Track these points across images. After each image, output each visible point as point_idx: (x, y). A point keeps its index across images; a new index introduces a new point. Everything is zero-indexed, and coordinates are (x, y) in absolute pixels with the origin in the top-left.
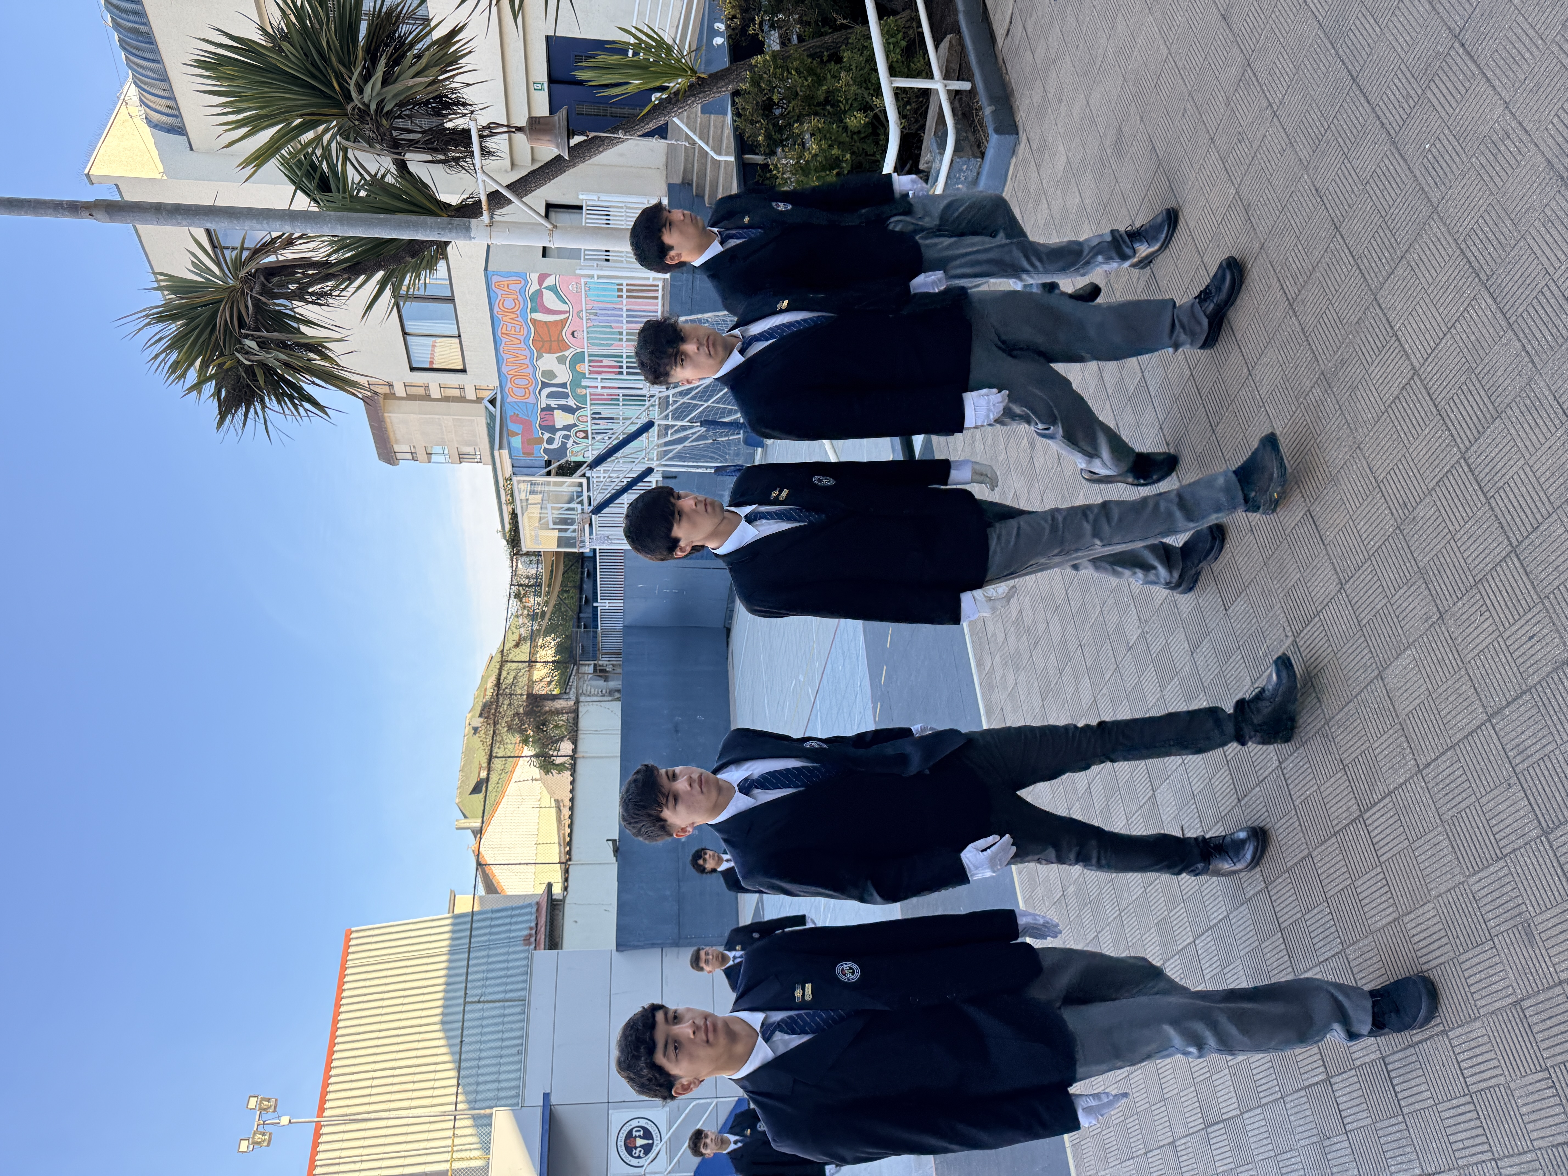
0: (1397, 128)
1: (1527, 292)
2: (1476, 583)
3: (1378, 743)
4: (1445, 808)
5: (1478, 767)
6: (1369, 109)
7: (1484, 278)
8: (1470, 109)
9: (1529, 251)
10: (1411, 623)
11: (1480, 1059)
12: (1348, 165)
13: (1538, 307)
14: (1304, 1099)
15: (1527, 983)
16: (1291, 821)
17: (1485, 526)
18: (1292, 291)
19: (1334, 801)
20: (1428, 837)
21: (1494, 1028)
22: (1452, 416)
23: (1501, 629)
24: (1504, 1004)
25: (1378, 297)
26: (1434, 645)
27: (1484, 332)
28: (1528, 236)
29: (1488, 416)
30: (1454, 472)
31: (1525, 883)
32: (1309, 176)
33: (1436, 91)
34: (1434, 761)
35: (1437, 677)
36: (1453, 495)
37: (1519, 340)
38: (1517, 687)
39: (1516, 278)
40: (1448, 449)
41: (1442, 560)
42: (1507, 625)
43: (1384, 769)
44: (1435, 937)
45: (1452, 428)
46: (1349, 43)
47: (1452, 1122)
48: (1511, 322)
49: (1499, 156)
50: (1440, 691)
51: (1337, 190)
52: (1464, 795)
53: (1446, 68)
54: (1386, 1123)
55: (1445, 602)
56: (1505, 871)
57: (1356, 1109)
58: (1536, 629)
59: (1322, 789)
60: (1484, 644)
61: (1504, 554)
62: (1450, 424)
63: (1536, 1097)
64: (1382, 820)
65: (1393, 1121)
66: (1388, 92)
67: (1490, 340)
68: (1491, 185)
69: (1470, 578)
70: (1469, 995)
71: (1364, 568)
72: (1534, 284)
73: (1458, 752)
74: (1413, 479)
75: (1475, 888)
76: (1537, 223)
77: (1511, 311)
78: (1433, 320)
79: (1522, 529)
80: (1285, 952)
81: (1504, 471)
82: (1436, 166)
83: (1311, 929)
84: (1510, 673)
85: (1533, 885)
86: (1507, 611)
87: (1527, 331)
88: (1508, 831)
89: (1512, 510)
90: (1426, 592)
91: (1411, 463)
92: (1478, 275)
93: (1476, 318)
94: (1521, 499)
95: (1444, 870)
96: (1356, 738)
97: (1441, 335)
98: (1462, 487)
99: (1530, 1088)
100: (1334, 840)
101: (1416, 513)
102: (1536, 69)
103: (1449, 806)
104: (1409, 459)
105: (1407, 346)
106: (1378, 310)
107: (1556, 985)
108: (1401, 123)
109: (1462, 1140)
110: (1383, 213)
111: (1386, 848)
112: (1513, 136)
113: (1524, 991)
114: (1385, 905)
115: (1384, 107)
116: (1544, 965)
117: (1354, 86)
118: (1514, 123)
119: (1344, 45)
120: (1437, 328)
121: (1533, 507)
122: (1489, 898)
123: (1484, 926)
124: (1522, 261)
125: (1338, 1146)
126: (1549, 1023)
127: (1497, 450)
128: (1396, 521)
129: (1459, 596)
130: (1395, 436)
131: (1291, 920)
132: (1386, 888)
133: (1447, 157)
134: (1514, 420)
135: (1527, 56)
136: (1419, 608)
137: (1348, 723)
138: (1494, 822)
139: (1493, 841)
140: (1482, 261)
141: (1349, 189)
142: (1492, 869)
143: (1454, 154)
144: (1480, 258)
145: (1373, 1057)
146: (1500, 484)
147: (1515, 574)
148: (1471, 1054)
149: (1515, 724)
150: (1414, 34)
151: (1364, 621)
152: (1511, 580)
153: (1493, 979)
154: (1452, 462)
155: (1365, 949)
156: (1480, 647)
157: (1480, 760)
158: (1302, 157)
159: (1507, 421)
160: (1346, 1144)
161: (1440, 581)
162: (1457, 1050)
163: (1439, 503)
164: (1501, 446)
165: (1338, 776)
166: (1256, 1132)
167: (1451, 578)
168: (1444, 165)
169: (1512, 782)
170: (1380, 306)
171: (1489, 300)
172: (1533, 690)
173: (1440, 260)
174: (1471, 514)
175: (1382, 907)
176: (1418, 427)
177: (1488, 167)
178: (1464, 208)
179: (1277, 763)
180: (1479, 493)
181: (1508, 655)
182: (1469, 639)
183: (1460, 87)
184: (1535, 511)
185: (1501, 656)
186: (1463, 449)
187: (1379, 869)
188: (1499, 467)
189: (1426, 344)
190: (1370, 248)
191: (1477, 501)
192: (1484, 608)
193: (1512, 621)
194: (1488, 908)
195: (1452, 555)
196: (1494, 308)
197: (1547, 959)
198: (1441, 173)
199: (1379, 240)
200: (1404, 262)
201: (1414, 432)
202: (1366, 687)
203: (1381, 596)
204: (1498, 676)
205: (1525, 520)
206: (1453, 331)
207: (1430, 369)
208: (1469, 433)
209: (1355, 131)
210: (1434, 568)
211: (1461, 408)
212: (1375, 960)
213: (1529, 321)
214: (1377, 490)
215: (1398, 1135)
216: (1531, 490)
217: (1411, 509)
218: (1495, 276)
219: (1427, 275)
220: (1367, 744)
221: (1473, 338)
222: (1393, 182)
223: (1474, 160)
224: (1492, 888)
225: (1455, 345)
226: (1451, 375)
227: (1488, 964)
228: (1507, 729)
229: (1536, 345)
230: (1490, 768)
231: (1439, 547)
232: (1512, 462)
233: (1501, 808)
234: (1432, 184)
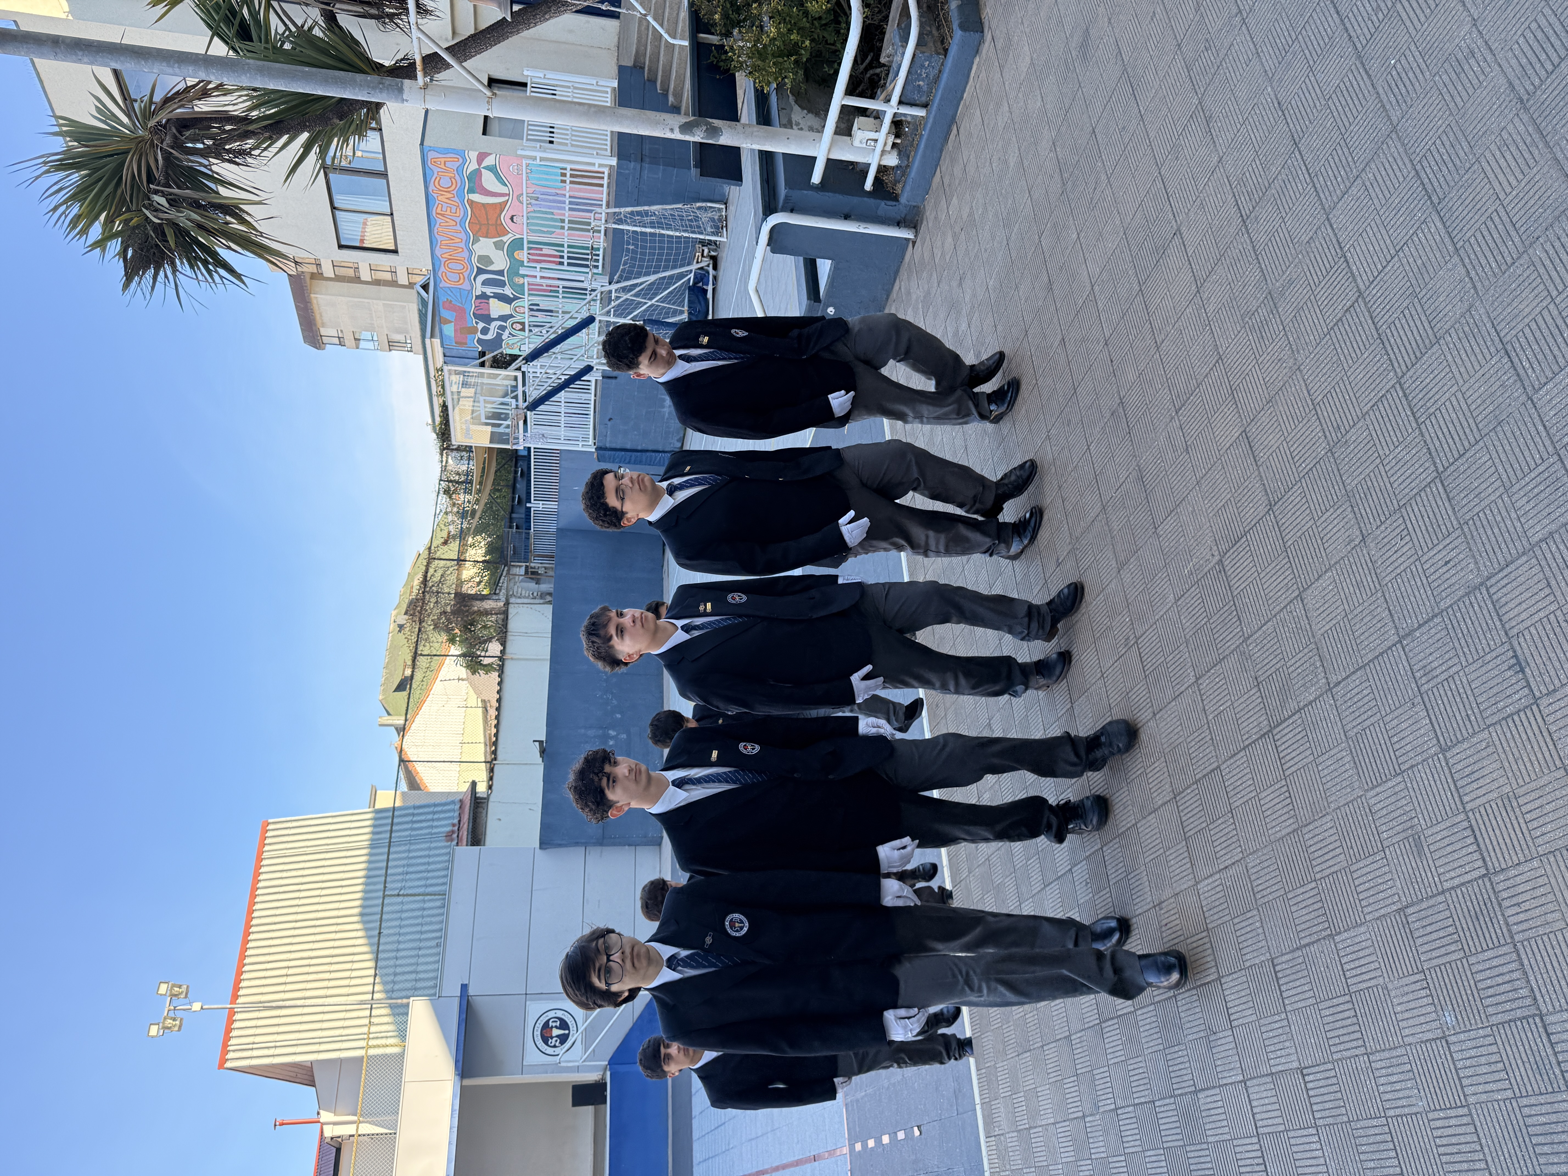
0: (1364, 42)
1: (1477, 217)
2: (1400, 508)
3: (1293, 661)
4: (1350, 725)
5: (1385, 687)
6: (1338, 21)
7: (1436, 201)
8: (1438, 25)
9: (1482, 175)
10: (1334, 546)
11: (1362, 962)
12: (1312, 79)
13: (1486, 233)
14: (1195, 997)
15: (1412, 892)
16: (1203, 736)
17: (1414, 451)
18: (1246, 208)
19: (1246, 716)
20: (1332, 753)
21: (1378, 933)
22: (1392, 341)
23: (1420, 553)
24: (1389, 910)
25: (1331, 216)
26: (1354, 568)
27: (1431, 256)
28: (1482, 160)
29: (1427, 342)
31: (1420, 797)
32: (1272, 88)
34: (1344, 680)
35: (1355, 599)
36: (1386, 419)
37: (1464, 266)
38: (1429, 610)
39: (1467, 202)
40: (1386, 373)
41: (1369, 483)
42: (1426, 549)
43: (1296, 687)
44: (1331, 847)
45: (1390, 352)
47: (1331, 1019)
48: (1458, 246)
49: (1463, 75)
50: (1355, 612)
51: (1299, 104)
52: (1370, 713)
54: (1270, 1020)
55: (1368, 526)
56: (1402, 786)
57: (1244, 1007)
58: (1453, 554)
59: (1235, 705)
60: (1402, 568)
61: (1429, 479)
62: (1389, 348)
63: (1411, 997)
64: (1290, 735)
65: (1277, 1018)
67: (1435, 265)
68: (1452, 105)
69: (1395, 502)
70: (1357, 901)
71: (1294, 490)
72: (1484, 209)
73: (1368, 671)
74: (1349, 402)
75: (1372, 801)
76: (1493, 147)
77: (1459, 236)
78: (1382, 243)
79: (1449, 455)
80: (1188, 860)
81: (1437, 397)
82: (1399, 83)
83: (1214, 838)
84: (1424, 596)
85: (1426, 799)
86: (1427, 536)
87: (1473, 256)
88: (1408, 748)
89: (1441, 436)
90: (1351, 516)
91: (1348, 387)
92: (1430, 198)
93: (1424, 241)
94: (1450, 426)
95: (1344, 784)
96: (1272, 656)
97: (1389, 258)
98: (1396, 412)
99: (1406, 989)
100: (1242, 754)
101: (1348, 436)
103: (1354, 724)
104: (1347, 383)
105: (1354, 268)
106: (1330, 230)
107: (1439, 894)
108: (1368, 37)
109: (1338, 1036)
110: (1343, 130)
111: (1292, 762)
112: (1478, 55)
113: (1409, 899)
114: (1287, 816)
115: (1353, 20)
116: (1429, 874)
118: (1480, 42)
120: (1385, 251)
121: (1461, 433)
122: (1384, 812)
123: (1377, 837)
124: (1474, 185)
125: (1223, 1041)
126: (1429, 929)
127: (1432, 376)
128: (1329, 444)
129: (1383, 519)
130: (1335, 359)
131: (1196, 830)
132: (1289, 800)
133: (1411, 75)
136: (1343, 530)
137: (1265, 641)
138: (1395, 739)
139: (1393, 757)
140: (1436, 184)
141: (1311, 104)
142: (1390, 784)
143: (1418, 72)
144: (1434, 180)
145: (1263, 958)
146: (1432, 410)
147: (1438, 499)
148: (1354, 956)
149: (1424, 646)
151: (1289, 543)
152: (1434, 505)
153: (1381, 888)
154: (1388, 387)
155: (1264, 858)
156: (1398, 571)
157: (1388, 679)
158: (1267, 68)
159: (1444, 347)
160: (1231, 1039)
161: (1366, 505)
162: (1342, 953)
164: (1436, 372)
165: (1252, 693)
166: (1148, 1027)
167: (1376, 501)
168: (1408, 83)
169: (1416, 701)
170: (1331, 226)
171: (1439, 224)
173: (1395, 181)
174: (1401, 439)
175: (1283, 818)
176: (1358, 351)
177: (1451, 87)
178: (1423, 127)
179: (1193, 679)
180: (1411, 418)
181: (1424, 579)
182: (1388, 562)
184: (1463, 437)
185: (1418, 580)
186: (1400, 374)
187: (1283, 783)
188: (1432, 393)
189: (1373, 267)
190: (1327, 166)
191: (1408, 427)
192: (1405, 532)
193: (1430, 546)
194: (1383, 820)
195: (1380, 480)
196: (1443, 231)
197: (1433, 869)
198: (1404, 91)
199: (1336, 158)
200: (1359, 181)
201: (1353, 355)
202: (1285, 607)
203: (1308, 518)
204: (1412, 599)
205: (1453, 447)
206: (1401, 254)
207: (1374, 292)
208: (1406, 358)
209: (1322, 43)
210: (1361, 491)
211: (1402, 333)
212: (1272, 868)
213: (1476, 247)
214: (1313, 412)
215: (1280, 1031)
216: (1461, 417)
217: (1344, 432)
218: (1447, 200)
219: (1381, 196)
220: (1282, 662)
221: (1419, 262)
222: (1355, 99)
223: (1437, 78)
224: (1388, 802)
225: (1401, 268)
226: (1395, 299)
227: (1377, 873)
228: (1416, 651)
229: (1480, 272)
230: (1396, 686)
231: (1367, 471)
232: (1446, 388)
233: (1404, 726)
234: (1394, 102)
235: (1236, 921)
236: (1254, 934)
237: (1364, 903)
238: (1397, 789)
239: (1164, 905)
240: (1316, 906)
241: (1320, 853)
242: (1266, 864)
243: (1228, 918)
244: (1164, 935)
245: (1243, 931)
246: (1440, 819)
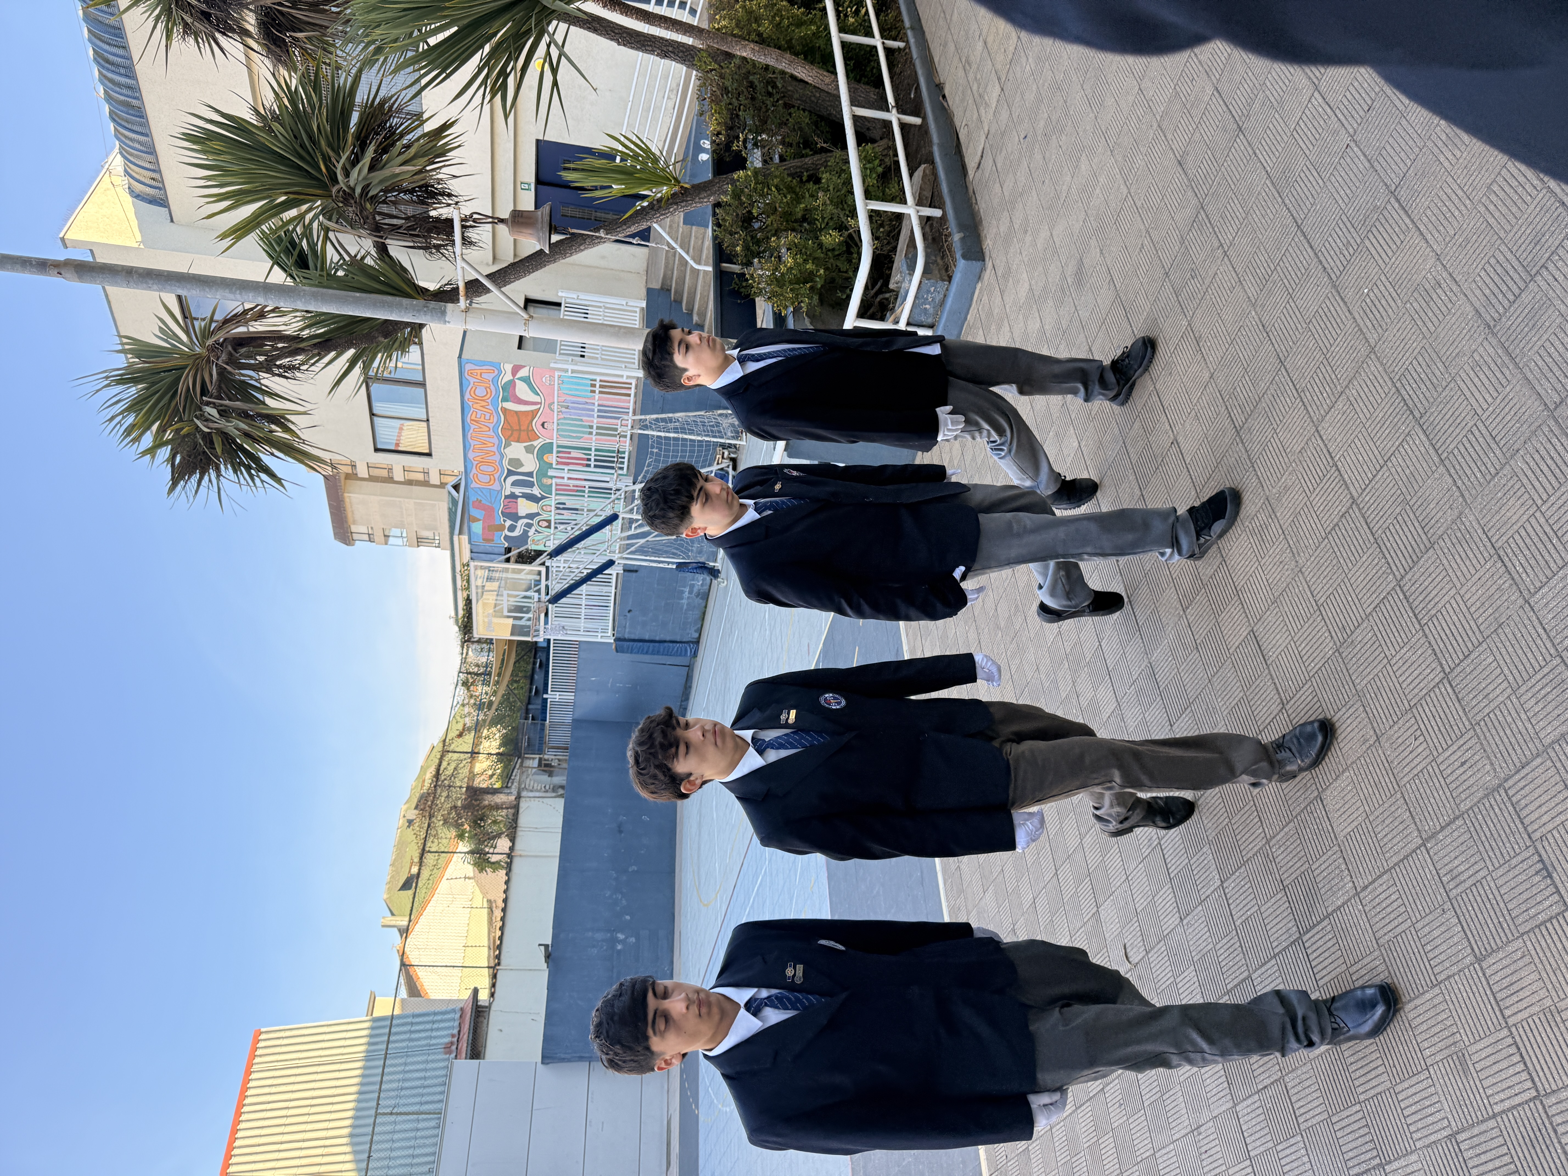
0: (1338, 273)
1: (1458, 431)
2: (1411, 708)
3: (1317, 864)
4: (1381, 932)
5: (1413, 891)
6: (1312, 254)
7: (1418, 415)
8: (1405, 259)
9: (1459, 393)
10: (1349, 746)
12: (1293, 305)
13: (1468, 445)
15: (1462, 1116)
16: (1232, 942)
17: (1419, 652)
18: (1239, 420)
19: (1274, 922)
20: (1365, 962)
21: (1430, 1163)
22: (1388, 545)
23: (1435, 753)
24: (1439, 1136)
25: (1320, 428)
26: (1371, 768)
27: (1418, 465)
28: (1458, 379)
29: (1422, 547)
30: (1390, 598)
31: (1460, 1011)
32: (1256, 313)
33: (1374, 241)
34: (1370, 884)
35: (1374, 800)
36: (1390, 621)
37: (1450, 475)
38: (1450, 812)
39: (1447, 417)
40: (1385, 576)
41: (1379, 683)
42: (1440, 750)
43: (1323, 891)
44: (1372, 1065)
45: (1388, 556)
46: (1295, 194)
48: (1443, 457)
49: (1432, 303)
50: (1376, 813)
51: (1282, 327)
52: (1400, 920)
53: (1383, 221)
55: (1381, 725)
56: (1440, 998)
58: (1468, 755)
59: (1263, 909)
60: (1419, 768)
61: (1437, 680)
62: (1386, 553)
64: (1320, 943)
66: (1330, 239)
67: (1423, 474)
68: (1424, 329)
69: (1405, 702)
70: (1405, 1126)
71: (1305, 689)
72: (1464, 423)
73: (1395, 875)
74: (1352, 604)
75: (1411, 1015)
76: (1466, 367)
77: (1443, 448)
78: (1370, 453)
79: (1454, 656)
80: (1224, 1079)
81: (1437, 599)
82: (1373, 309)
84: (1443, 798)
85: (1466, 1013)
86: (1440, 736)
87: (1458, 467)
88: (1442, 957)
89: (1444, 637)
90: (1364, 715)
91: (1350, 589)
92: (1412, 412)
93: (1410, 452)
94: (1453, 627)
96: (1296, 859)
97: (1378, 467)
98: (1398, 613)
100: (1273, 962)
101: (1354, 636)
102: (1465, 226)
103: (1385, 930)
104: (1348, 585)
105: (1346, 476)
106: (1320, 442)
107: (1490, 1118)
108: (1342, 269)
110: (1325, 351)
111: (1325, 972)
112: (1444, 285)
113: (1459, 1124)
115: (1326, 254)
116: (1478, 1096)
117: (1299, 233)
118: (1445, 274)
119: (1290, 195)
120: (1374, 461)
121: (1465, 636)
122: (1425, 1026)
123: (1419, 1055)
124: (1452, 401)
126: (1484, 1158)
127: (1430, 579)
128: (1335, 644)
129: (1395, 719)
130: (1334, 562)
133: (1383, 302)
134: (1446, 551)
135: (1456, 213)
136: (1357, 730)
137: (1288, 843)
138: (1428, 948)
139: (1428, 967)
140: (1416, 400)
141: (1293, 327)
142: (1428, 996)
143: (1390, 300)
144: (1414, 396)
146: (1433, 612)
147: (1448, 699)
149: (1448, 849)
150: (1354, 188)
152: (1444, 706)
153: (1430, 1111)
154: (1388, 589)
155: (1304, 1077)
156: (1415, 772)
157: (1415, 884)
158: (1250, 295)
159: (1439, 552)
161: (1377, 704)
163: (1376, 628)
164: (1434, 575)
165: (1278, 896)
167: (1387, 701)
168: (1381, 310)
169: (1446, 907)
170: (1321, 437)
171: (1422, 437)
172: (1466, 816)
173: (1377, 397)
174: (1406, 640)
176: (1356, 554)
177: (1422, 313)
178: (1400, 349)
179: (1219, 883)
180: (1414, 620)
181: (1441, 779)
182: (1404, 763)
183: (1396, 238)
184: (1466, 639)
185: (1436, 781)
186: (1399, 577)
188: (1432, 595)
189: (1363, 475)
190: (1313, 382)
191: (1411, 628)
192: (1418, 733)
193: (1445, 746)
194: (1424, 1036)
195: (1389, 680)
196: (1427, 444)
197: (1481, 1091)
198: (1378, 316)
199: (1320, 375)
200: (1344, 397)
201: (1352, 558)
202: (1306, 807)
204: (1432, 800)
205: (1457, 648)
206: (1389, 464)
207: (1367, 499)
208: (1404, 562)
209: (1299, 273)
210: (1371, 691)
211: (1397, 537)
212: (1313, 1088)
213: (1459, 458)
214: (1318, 613)
216: (1462, 619)
217: (1349, 633)
218: (1428, 414)
219: (1365, 410)
222: (1333, 322)
223: (1408, 305)
224: (1427, 1016)
225: (1391, 477)
226: (1387, 506)
227: (1424, 1094)
228: (1441, 854)
229: (1466, 481)
230: (1424, 892)
231: (1376, 671)
232: (1444, 591)
233: (1436, 933)
234: (1370, 326)
235: (1279, 1148)
236: (1299, 1162)
237: (1412, 1128)
238: (1436, 1001)
239: (1202, 1129)
240: (1362, 1132)
241: (1362, 1072)
242: (1307, 1083)
243: (1270, 1144)
244: (1204, 1163)
245: (1288, 1160)
246: (1483, 1036)
